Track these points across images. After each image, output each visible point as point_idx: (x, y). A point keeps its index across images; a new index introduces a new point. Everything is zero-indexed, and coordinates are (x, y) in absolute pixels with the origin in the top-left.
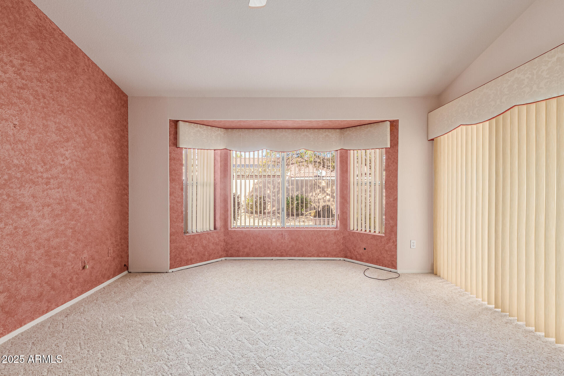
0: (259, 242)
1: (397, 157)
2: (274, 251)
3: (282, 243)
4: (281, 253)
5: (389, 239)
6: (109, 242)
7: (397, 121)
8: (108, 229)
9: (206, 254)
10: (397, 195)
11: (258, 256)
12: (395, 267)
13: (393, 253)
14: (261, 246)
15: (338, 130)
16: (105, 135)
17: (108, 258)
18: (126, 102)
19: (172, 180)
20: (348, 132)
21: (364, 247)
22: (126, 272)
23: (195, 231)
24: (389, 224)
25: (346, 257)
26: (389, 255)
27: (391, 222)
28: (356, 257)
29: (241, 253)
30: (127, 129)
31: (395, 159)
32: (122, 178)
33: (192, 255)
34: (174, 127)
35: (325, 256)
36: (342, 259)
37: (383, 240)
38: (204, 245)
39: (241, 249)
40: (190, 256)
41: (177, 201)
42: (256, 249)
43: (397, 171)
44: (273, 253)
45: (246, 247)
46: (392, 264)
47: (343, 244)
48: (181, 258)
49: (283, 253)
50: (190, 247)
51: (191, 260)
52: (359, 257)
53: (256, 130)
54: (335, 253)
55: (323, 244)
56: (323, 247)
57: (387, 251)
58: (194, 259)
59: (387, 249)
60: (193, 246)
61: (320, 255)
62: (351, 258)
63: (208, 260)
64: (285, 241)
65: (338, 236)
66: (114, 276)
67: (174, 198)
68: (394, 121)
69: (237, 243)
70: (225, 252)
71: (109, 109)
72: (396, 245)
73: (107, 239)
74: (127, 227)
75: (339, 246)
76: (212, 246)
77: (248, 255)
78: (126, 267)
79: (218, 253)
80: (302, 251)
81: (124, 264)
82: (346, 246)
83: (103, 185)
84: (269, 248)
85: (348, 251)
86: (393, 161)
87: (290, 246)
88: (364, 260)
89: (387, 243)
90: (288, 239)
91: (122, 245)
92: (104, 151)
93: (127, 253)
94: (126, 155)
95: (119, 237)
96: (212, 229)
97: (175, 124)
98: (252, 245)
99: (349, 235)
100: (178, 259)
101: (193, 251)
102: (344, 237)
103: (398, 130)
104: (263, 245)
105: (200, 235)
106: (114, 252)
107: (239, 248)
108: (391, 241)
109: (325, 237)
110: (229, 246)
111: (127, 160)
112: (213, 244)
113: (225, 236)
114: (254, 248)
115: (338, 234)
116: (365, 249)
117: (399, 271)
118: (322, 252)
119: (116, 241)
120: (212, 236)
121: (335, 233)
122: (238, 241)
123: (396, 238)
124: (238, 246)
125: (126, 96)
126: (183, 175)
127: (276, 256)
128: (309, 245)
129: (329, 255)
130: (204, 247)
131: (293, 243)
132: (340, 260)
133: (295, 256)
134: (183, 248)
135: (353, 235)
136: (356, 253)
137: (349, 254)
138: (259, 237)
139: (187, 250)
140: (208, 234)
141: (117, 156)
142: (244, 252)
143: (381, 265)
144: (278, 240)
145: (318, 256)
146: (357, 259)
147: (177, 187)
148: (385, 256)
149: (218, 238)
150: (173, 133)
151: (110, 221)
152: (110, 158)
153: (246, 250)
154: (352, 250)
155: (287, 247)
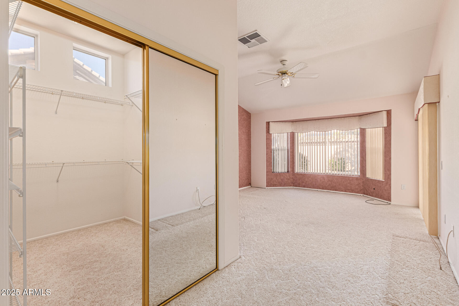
0: (310, 181)
1: (391, 133)
2: (319, 186)
3: (323, 182)
4: (323, 187)
5: (387, 183)
6: (244, 173)
7: (390, 110)
8: (244, 167)
9: (283, 183)
10: (391, 156)
11: (310, 188)
12: (390, 200)
13: (389, 192)
14: (311, 183)
15: (357, 117)
16: (243, 131)
17: (244, 179)
18: (250, 116)
19: (267, 148)
20: (363, 118)
21: (374, 188)
22: (250, 186)
23: (277, 172)
24: (387, 174)
25: (364, 194)
26: (387, 193)
27: (388, 172)
28: (370, 194)
29: (301, 185)
30: (251, 127)
31: (389, 133)
32: (249, 147)
33: (276, 183)
34: (268, 125)
35: (350, 192)
36: (362, 195)
37: (384, 183)
38: (282, 179)
39: (301, 183)
40: (275, 183)
41: (269, 157)
42: (308, 184)
43: (391, 141)
44: (318, 187)
45: (303, 182)
46: (389, 199)
47: (362, 185)
48: (271, 183)
49: (324, 188)
50: (275, 179)
51: (276, 185)
52: (371, 194)
53: (308, 121)
54: (357, 191)
55: (348, 185)
56: (348, 186)
57: (385, 190)
58: (277, 184)
59: (386, 189)
60: (276, 178)
61: (347, 191)
62: (367, 195)
63: (284, 186)
64: (325, 181)
65: (359, 181)
66: (246, 186)
67: (268, 156)
68: (389, 110)
69: (299, 180)
70: (293, 184)
71: (245, 121)
72: (391, 187)
73: (244, 171)
74: (250, 167)
75: (360, 187)
76: (286, 180)
77: (304, 187)
78: (250, 184)
79: (289, 184)
80: (335, 187)
81: (249, 183)
82: (364, 187)
83: (242, 150)
84: (316, 184)
85: (365, 191)
86: (389, 135)
87: (328, 184)
88: (374, 196)
89: (386, 186)
90: (327, 180)
91: (249, 175)
92: (243, 138)
93: (251, 178)
94: (250, 138)
95: (248, 171)
96: (286, 171)
97: (268, 123)
98: (307, 182)
99: (366, 180)
100: (270, 183)
101: (276, 181)
102: (363, 182)
103: (391, 115)
104: (313, 182)
105: (280, 174)
106: (246, 177)
107: (300, 182)
108: (388, 184)
109: (350, 180)
110: (295, 181)
111: (250, 140)
112: (286, 179)
113: (293, 176)
114: (307, 183)
115: (359, 180)
116: (374, 189)
117: (392, 203)
118: (348, 189)
119: (247, 173)
120: (286, 175)
121: (357, 179)
122: (299, 179)
123: (391, 182)
124: (299, 182)
125: (250, 114)
126: (272, 146)
127: (320, 188)
128: (340, 184)
129: (353, 192)
130: (282, 180)
131: (330, 182)
132: (361, 195)
133: (331, 190)
134: (272, 179)
135: (368, 180)
136: (370, 192)
137: (366, 192)
138: (310, 177)
139: (274, 180)
140: (284, 174)
141: (247, 139)
142: (302, 185)
143: (383, 199)
144: (321, 180)
145: (345, 191)
146: (370, 196)
147: (269, 151)
148: (385, 193)
149: (289, 176)
150: (267, 127)
151: (245, 165)
152: (245, 140)
153: (304, 184)
154: (368, 190)
155: (326, 184)
